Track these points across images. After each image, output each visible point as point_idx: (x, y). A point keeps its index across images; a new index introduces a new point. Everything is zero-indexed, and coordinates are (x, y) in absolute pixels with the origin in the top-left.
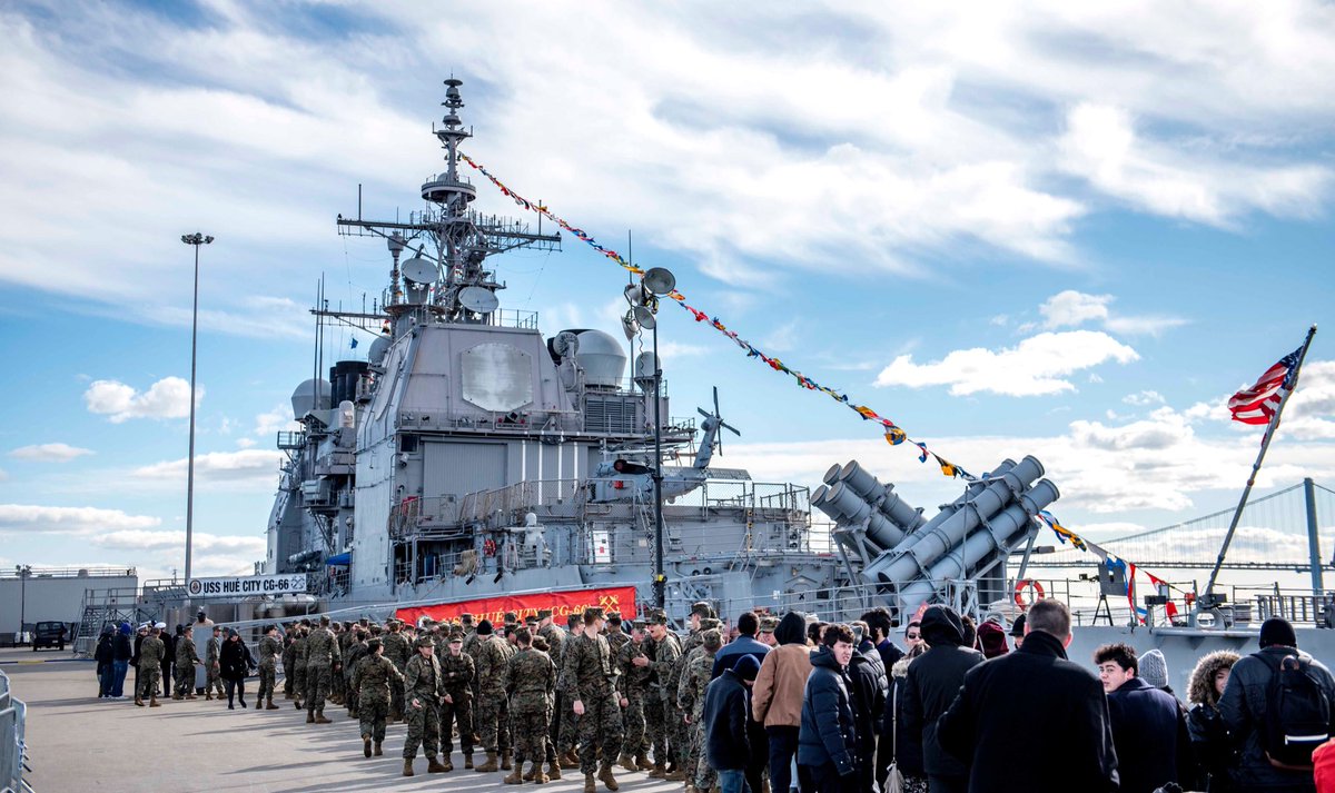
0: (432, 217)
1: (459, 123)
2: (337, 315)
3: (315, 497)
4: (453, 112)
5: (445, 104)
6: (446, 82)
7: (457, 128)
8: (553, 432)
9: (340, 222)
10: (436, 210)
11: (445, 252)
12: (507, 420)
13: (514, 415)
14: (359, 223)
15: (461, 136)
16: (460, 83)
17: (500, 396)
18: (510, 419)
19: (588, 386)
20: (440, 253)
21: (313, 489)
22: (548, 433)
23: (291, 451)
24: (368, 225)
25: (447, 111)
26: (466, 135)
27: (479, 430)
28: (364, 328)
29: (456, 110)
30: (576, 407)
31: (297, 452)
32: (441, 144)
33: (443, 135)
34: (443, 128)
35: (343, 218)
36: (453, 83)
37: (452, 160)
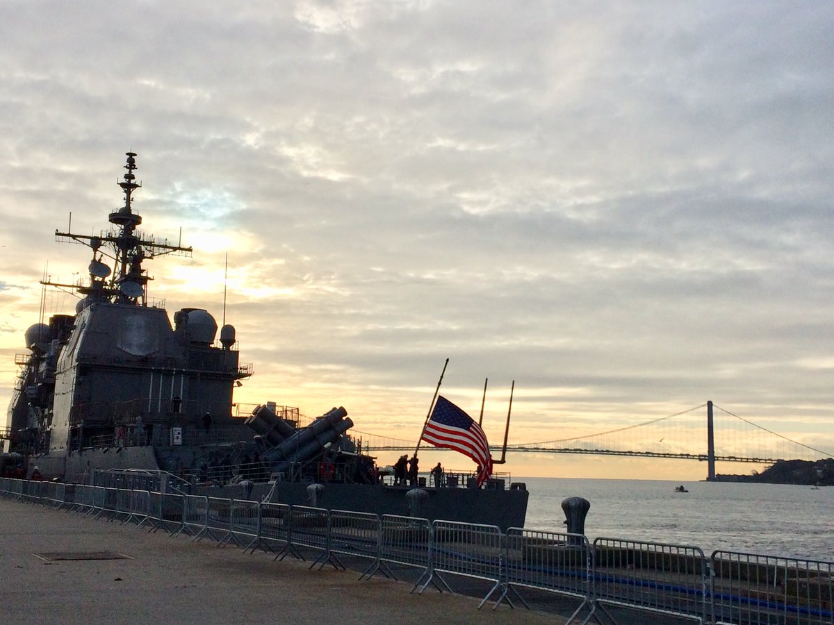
0: (114, 233)
1: (134, 178)
2: (56, 285)
3: (34, 396)
4: (130, 172)
5: (126, 167)
6: (127, 154)
7: (132, 181)
8: (169, 368)
9: (57, 234)
10: (117, 230)
11: (121, 255)
12: (143, 360)
13: (146, 358)
14: (69, 235)
15: (135, 186)
16: (135, 155)
17: (140, 346)
18: (144, 360)
19: (192, 342)
20: (118, 255)
21: (32, 392)
22: (166, 369)
23: (24, 366)
24: (74, 237)
25: (127, 171)
26: (138, 186)
27: (126, 366)
28: (72, 294)
29: (132, 171)
30: (184, 354)
31: (27, 367)
32: (122, 190)
33: (123, 185)
34: (124, 181)
35: (59, 232)
36: (131, 155)
37: (128, 200)
